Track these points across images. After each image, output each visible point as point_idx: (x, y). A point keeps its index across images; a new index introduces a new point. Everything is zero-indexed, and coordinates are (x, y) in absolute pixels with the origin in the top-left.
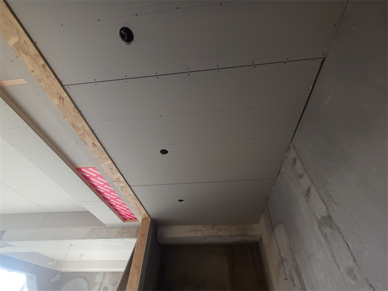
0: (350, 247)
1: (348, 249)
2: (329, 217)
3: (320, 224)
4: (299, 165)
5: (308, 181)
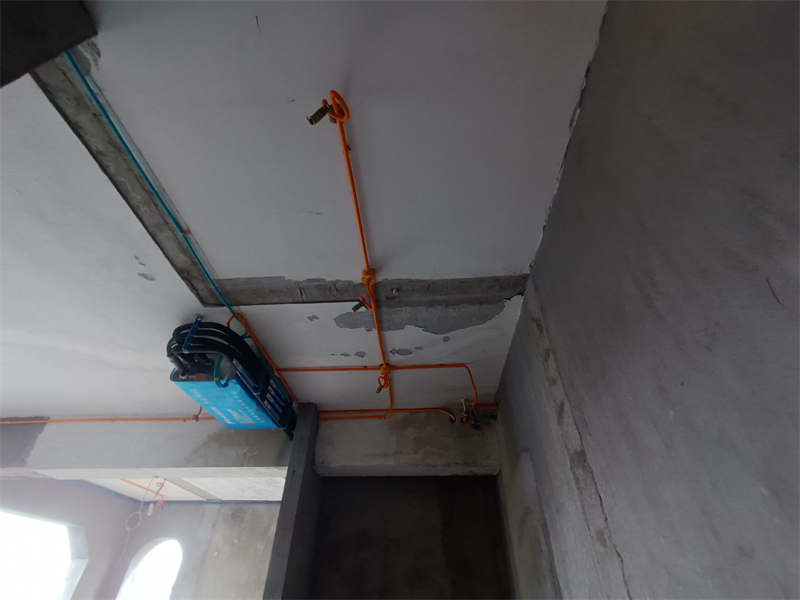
0: (603, 500)
1: (600, 502)
2: (583, 453)
3: (572, 460)
4: (552, 363)
5: (562, 391)
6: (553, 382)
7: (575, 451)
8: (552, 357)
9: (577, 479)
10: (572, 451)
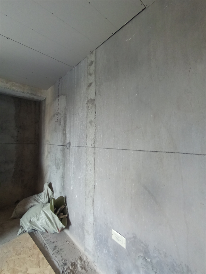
0: (96, 113)
1: (95, 114)
2: (94, 100)
3: (88, 101)
4: (93, 67)
5: (93, 79)
6: (90, 75)
7: (91, 99)
8: (93, 65)
9: (88, 107)
10: (89, 99)
